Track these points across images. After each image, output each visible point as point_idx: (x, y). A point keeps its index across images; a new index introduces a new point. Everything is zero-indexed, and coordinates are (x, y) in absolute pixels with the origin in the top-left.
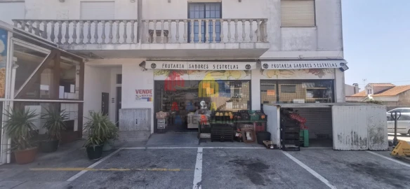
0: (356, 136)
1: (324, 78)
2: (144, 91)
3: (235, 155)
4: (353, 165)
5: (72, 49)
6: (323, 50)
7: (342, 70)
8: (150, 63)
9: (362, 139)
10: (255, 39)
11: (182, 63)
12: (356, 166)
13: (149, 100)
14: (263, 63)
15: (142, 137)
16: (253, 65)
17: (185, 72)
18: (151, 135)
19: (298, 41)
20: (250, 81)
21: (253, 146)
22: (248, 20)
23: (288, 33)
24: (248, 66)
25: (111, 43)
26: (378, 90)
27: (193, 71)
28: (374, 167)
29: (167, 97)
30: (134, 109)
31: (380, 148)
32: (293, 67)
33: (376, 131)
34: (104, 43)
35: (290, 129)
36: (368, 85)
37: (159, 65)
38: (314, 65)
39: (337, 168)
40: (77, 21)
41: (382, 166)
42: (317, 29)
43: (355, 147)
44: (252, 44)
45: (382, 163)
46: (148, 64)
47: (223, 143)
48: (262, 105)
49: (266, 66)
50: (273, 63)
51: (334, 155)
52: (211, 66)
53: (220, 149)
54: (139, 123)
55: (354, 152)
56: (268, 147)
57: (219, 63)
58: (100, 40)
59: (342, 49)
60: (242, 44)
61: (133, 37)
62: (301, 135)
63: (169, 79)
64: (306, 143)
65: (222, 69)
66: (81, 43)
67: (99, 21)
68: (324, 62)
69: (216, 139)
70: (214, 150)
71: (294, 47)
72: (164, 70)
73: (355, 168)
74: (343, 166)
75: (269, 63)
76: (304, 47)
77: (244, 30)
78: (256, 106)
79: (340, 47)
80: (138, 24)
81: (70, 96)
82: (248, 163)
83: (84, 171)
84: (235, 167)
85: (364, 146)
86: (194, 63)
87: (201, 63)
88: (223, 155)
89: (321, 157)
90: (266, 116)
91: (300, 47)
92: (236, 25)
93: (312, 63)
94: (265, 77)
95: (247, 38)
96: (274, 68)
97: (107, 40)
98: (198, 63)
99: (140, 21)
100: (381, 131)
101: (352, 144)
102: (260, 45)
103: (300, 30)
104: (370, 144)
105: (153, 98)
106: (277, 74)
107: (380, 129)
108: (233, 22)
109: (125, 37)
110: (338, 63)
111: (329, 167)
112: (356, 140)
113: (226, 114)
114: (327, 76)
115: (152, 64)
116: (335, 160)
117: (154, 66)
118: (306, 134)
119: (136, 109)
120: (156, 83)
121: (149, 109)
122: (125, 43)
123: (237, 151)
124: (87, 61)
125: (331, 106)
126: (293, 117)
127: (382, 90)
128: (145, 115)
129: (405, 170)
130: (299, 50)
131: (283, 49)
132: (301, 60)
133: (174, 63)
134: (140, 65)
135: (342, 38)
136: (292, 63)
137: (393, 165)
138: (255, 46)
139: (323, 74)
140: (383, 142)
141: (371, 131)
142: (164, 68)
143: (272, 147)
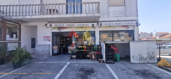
0: (141, 57)
1: (129, 29)
2: (47, 37)
3: (82, 66)
4: (136, 71)
5: (11, 18)
6: (128, 16)
7: (138, 26)
8: (49, 24)
9: (144, 58)
10: (94, 12)
11: (63, 24)
12: (138, 71)
13: (49, 41)
14: (100, 23)
15: (46, 57)
16: (95, 24)
17: (65, 28)
18: (50, 56)
19: (117, 13)
20: (95, 31)
21: (94, 61)
22: (91, 3)
23: (112, 9)
24: (93, 25)
25: (29, 15)
26: (161, 35)
27: (69, 27)
28: (146, 72)
29: (63, 40)
30: (42, 45)
31: (153, 62)
32: (114, 25)
33: (151, 54)
34: (26, 15)
35: (110, 53)
36: (157, 33)
37: (53, 25)
38: (123, 23)
39: (127, 73)
40: (17, 6)
41: (151, 72)
42: (125, 7)
43: (141, 62)
44: (93, 14)
45: (152, 69)
46: (48, 25)
47: (81, 60)
48: (100, 42)
49: (101, 24)
50: (105, 23)
51: (130, 66)
52: (76, 25)
53: (77, 63)
54: (44, 51)
55: (140, 64)
56: (100, 62)
57: (80, 24)
58: (24, 14)
59: (137, 16)
60: (88, 14)
61: (39, 12)
62: (116, 56)
63: (58, 31)
64: (118, 60)
65: (81, 26)
66: (16, 15)
67: (24, 5)
68: (128, 22)
69: (78, 58)
70: (74, 63)
71: (115, 15)
72: (56, 27)
73: (137, 72)
74: (132, 71)
75: (103, 23)
76: (119, 15)
77: (89, 8)
78: (97, 43)
79: (136, 15)
80: (41, 6)
81: (13, 39)
82: (86, 70)
83: (6, 74)
84: (78, 72)
85: (145, 61)
86: (69, 24)
87: (72, 24)
88: (77, 66)
89: (123, 67)
90: (101, 48)
91: (118, 15)
92: (86, 5)
93: (123, 22)
94: (102, 29)
95: (91, 11)
96: (105, 25)
97: (28, 14)
98: (70, 24)
99: (42, 5)
100: (153, 54)
101: (139, 60)
102: (97, 15)
103: (118, 7)
104: (148, 60)
105: (51, 40)
106: (107, 28)
107: (153, 53)
108: (84, 4)
109: (35, 12)
110: (135, 22)
111: (124, 72)
112: (141, 58)
113: (83, 47)
114: (131, 29)
115: (50, 25)
116: (129, 68)
117: (51, 25)
118: (118, 56)
119: (43, 45)
120: (53, 33)
121: (49, 45)
122: (35, 15)
123: (84, 64)
124: (22, 24)
125: (129, 42)
126: (112, 48)
127: (163, 35)
128: (47, 47)
129: (162, 73)
130: (117, 17)
131: (110, 16)
132: (118, 21)
133: (59, 24)
134: (45, 25)
135: (137, 11)
136: (113, 23)
137: (157, 71)
138: (94, 15)
139: (129, 27)
140: (154, 59)
141: (149, 54)
142: (55, 26)
143: (102, 62)
